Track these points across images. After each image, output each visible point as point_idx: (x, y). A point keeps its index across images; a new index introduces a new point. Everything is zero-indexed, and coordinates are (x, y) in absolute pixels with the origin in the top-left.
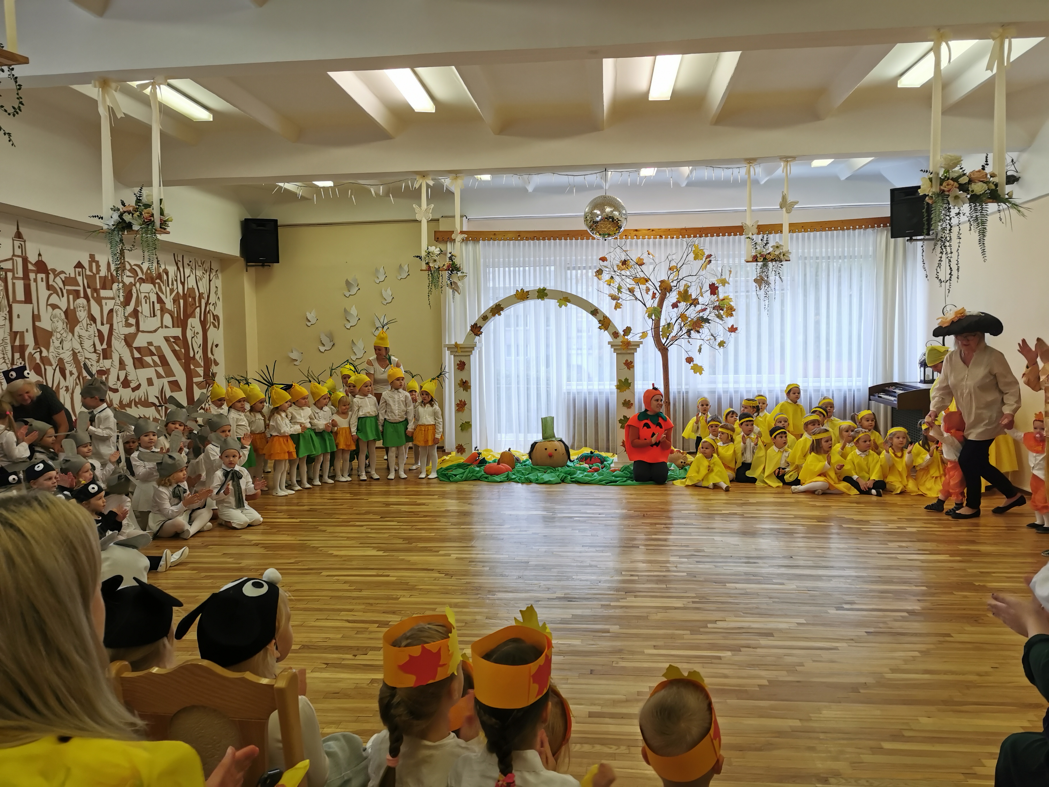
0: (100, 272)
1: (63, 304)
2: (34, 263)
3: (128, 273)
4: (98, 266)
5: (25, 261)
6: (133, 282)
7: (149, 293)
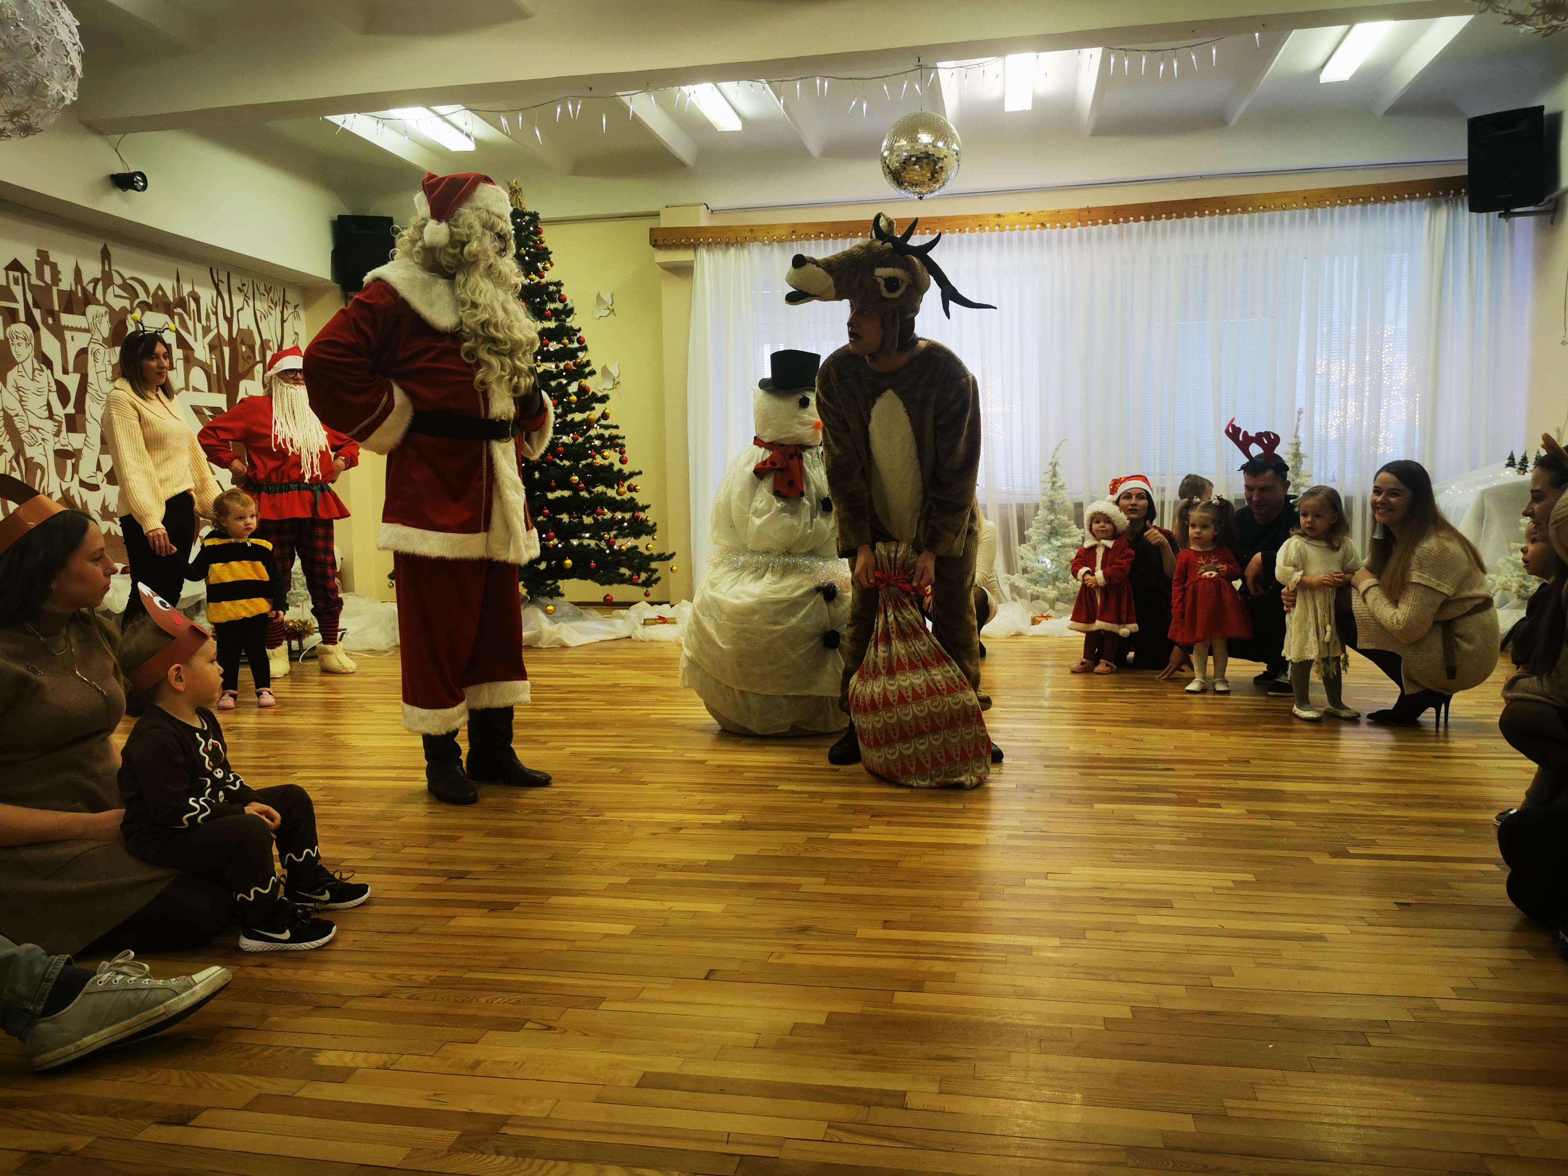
0: (60, 283)
3: (117, 291)
4: (55, 272)
6: (129, 308)
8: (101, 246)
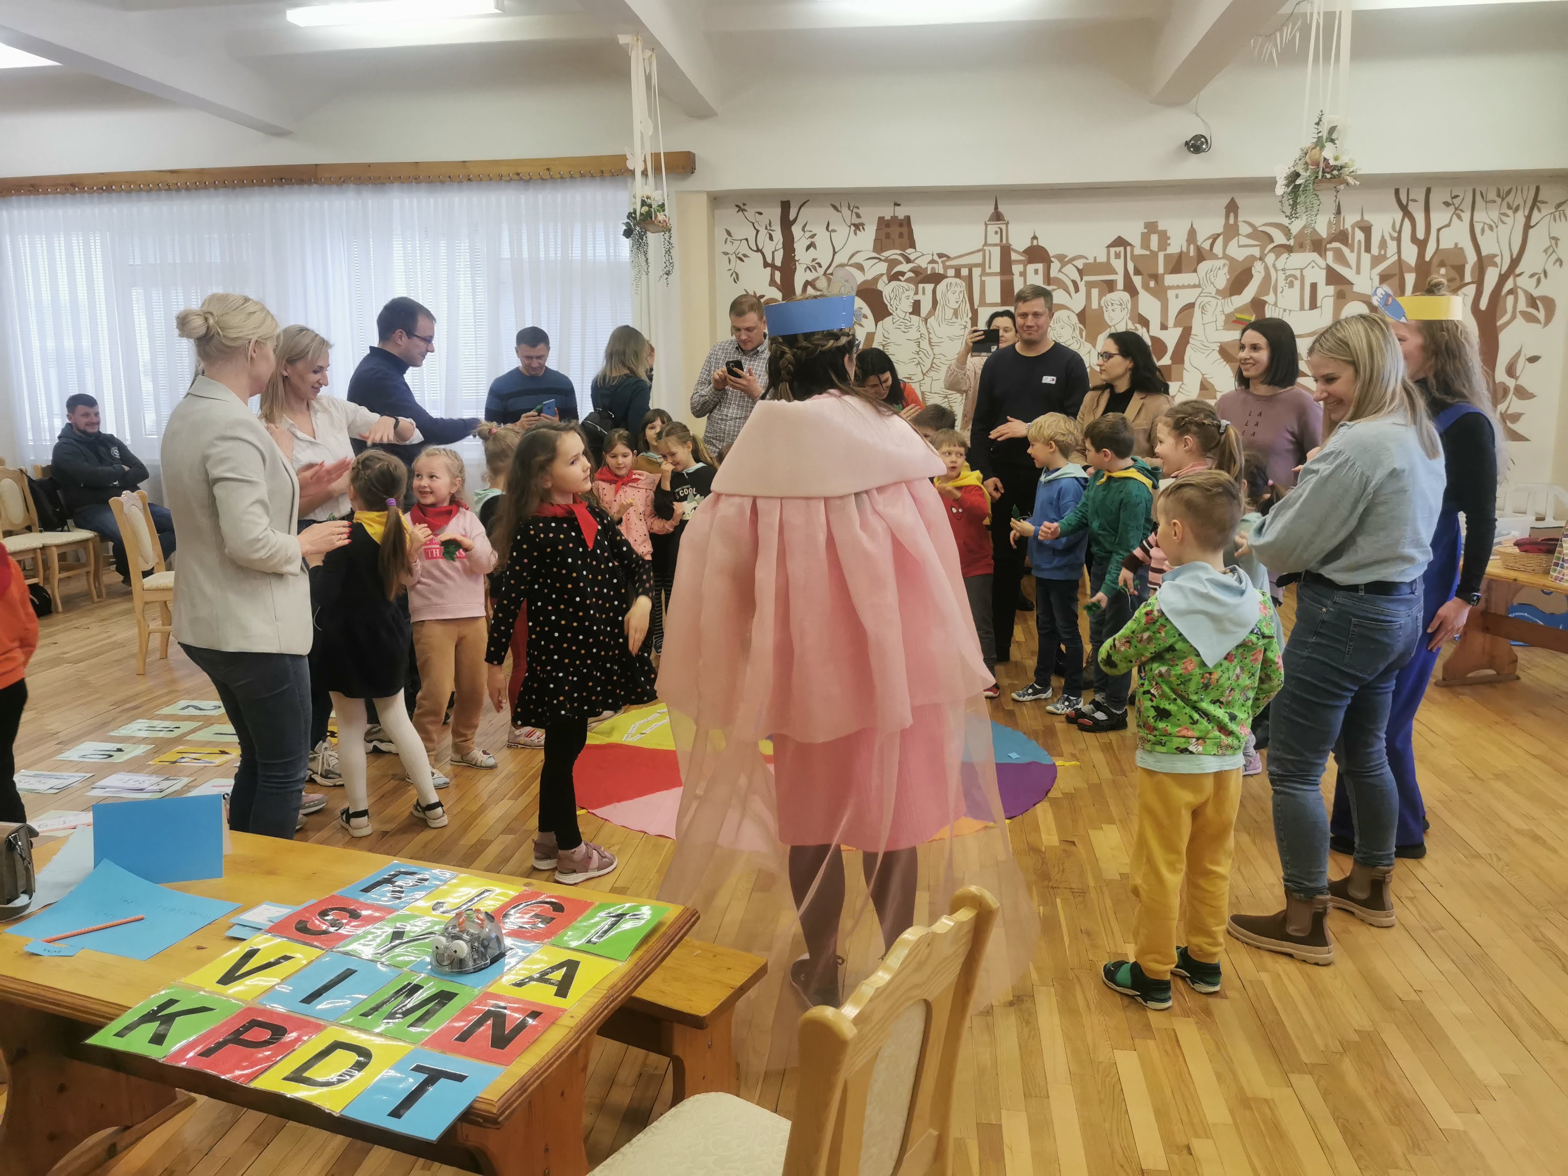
0: (1168, 248)
1: (1078, 302)
2: (1021, 251)
3: (1244, 241)
4: (1164, 238)
5: (1006, 251)
6: (1258, 256)
7: (1302, 270)
8: (1226, 201)
